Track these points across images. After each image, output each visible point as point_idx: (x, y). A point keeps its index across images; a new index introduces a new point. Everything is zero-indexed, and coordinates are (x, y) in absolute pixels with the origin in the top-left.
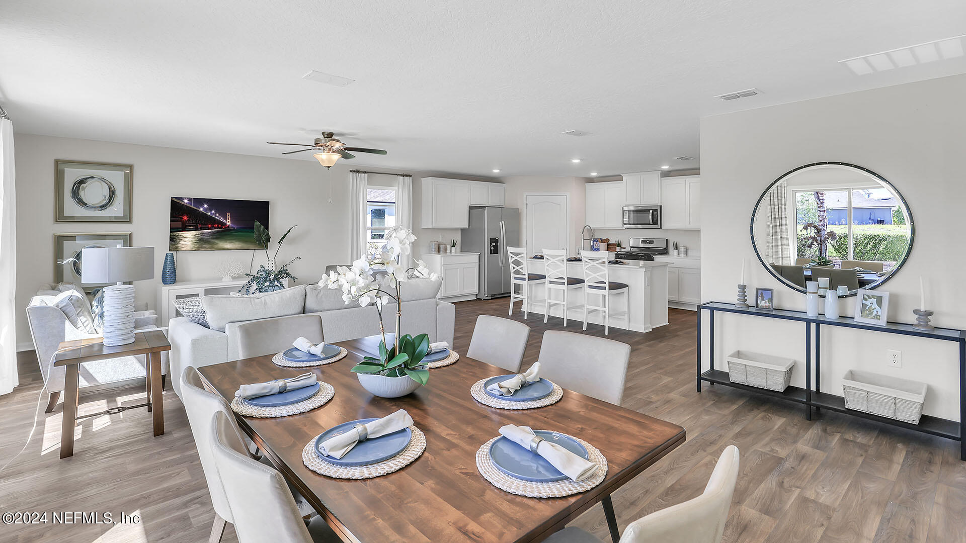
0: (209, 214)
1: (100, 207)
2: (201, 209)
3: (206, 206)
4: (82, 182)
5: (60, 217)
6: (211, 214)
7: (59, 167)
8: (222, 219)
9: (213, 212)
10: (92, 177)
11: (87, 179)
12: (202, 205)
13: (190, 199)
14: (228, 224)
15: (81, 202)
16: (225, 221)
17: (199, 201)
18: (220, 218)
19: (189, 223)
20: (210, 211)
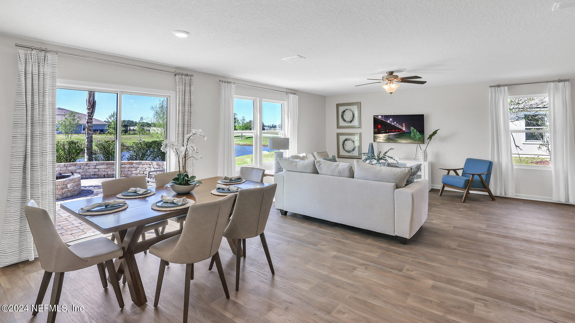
0: (393, 124)
1: (350, 122)
2: (388, 121)
3: (391, 120)
4: (344, 112)
5: (338, 127)
6: (394, 124)
7: (338, 106)
8: (400, 127)
9: (395, 123)
10: (347, 109)
11: (345, 110)
12: (389, 119)
13: (382, 116)
14: (404, 129)
15: (344, 120)
16: (402, 128)
17: (387, 117)
18: (399, 126)
19: (382, 129)
20: (394, 122)
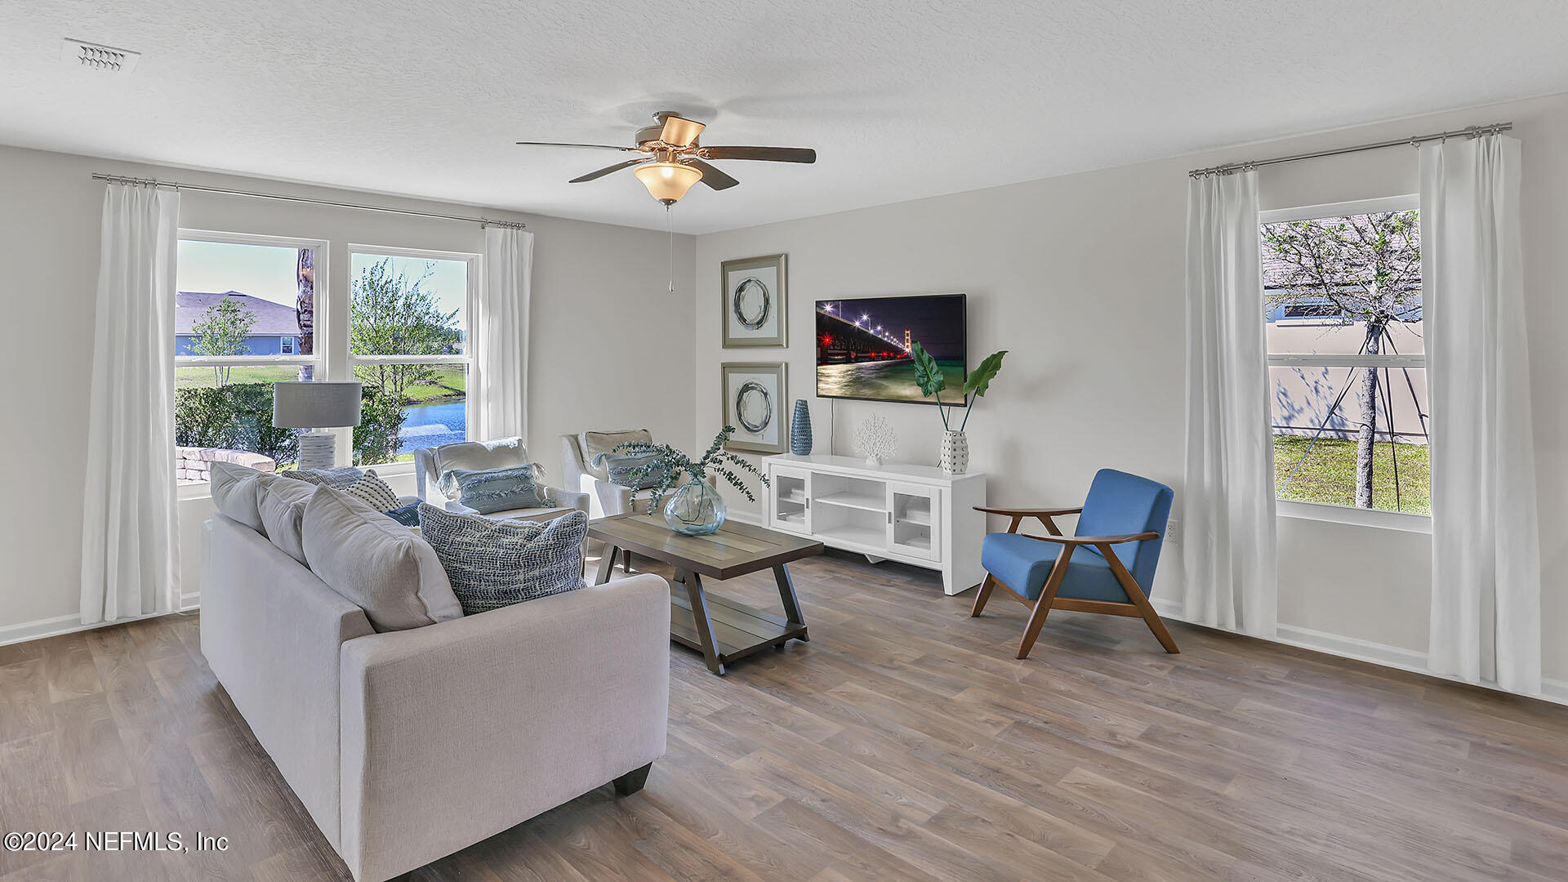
0: (872, 332)
1: (758, 323)
2: (857, 324)
3: (865, 317)
4: (741, 289)
5: (728, 344)
6: (876, 331)
7: (726, 266)
8: (895, 342)
9: (879, 328)
10: (749, 281)
11: (745, 283)
12: (858, 316)
13: (834, 303)
14: (907, 350)
15: (742, 319)
16: (900, 346)
17: (853, 306)
18: (892, 340)
19: (834, 349)
20: (874, 326)
